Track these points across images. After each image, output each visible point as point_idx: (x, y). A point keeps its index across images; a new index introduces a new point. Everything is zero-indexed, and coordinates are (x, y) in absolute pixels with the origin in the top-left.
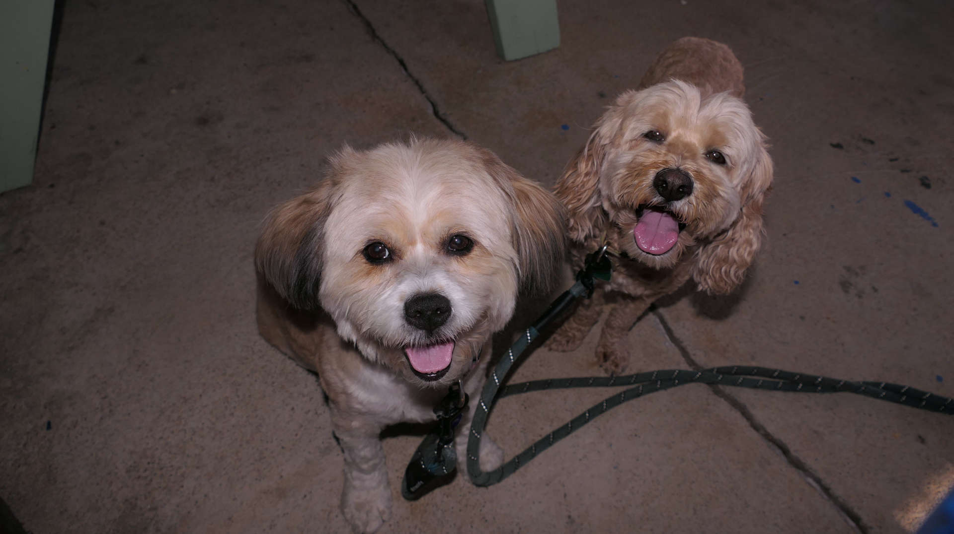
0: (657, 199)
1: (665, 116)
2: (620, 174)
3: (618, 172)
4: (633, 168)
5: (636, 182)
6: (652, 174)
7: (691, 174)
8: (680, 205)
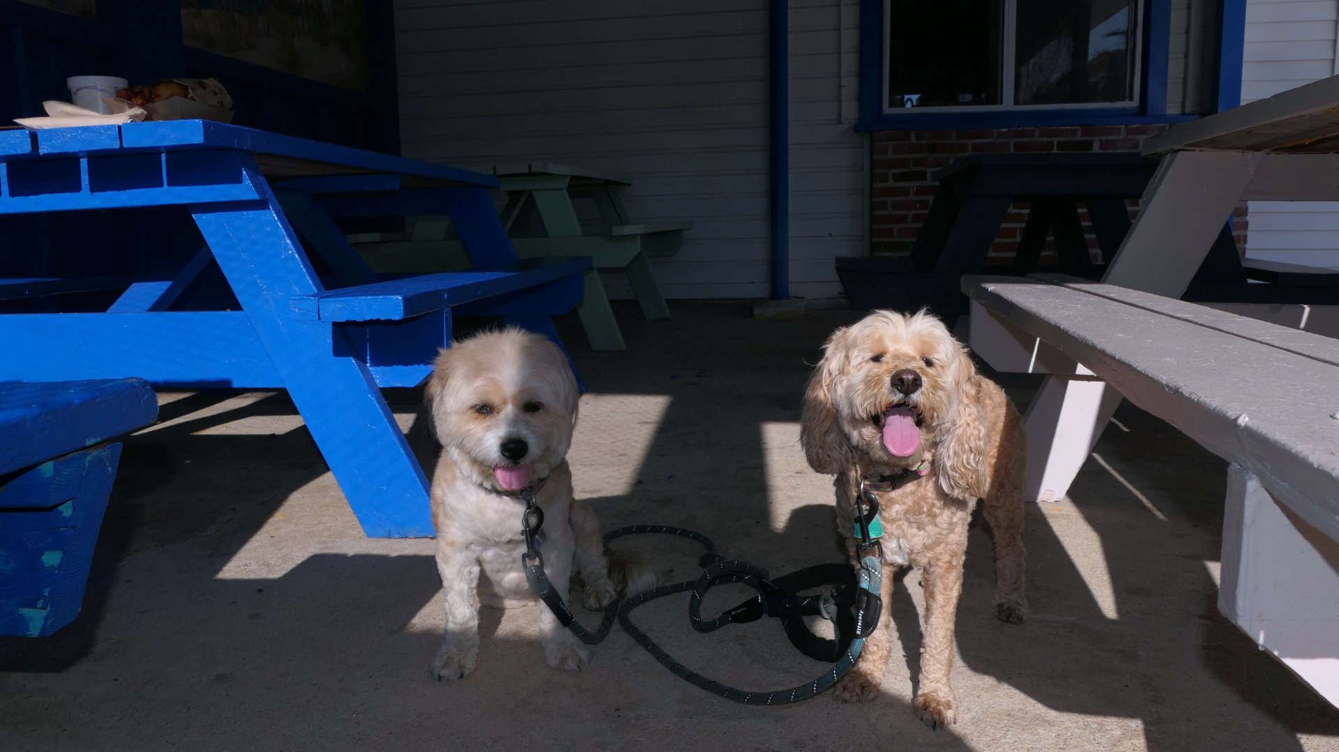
0: (898, 397)
1: (880, 340)
2: (859, 390)
3: (857, 389)
4: (870, 381)
5: (876, 390)
6: (887, 380)
7: (918, 371)
8: (917, 397)
